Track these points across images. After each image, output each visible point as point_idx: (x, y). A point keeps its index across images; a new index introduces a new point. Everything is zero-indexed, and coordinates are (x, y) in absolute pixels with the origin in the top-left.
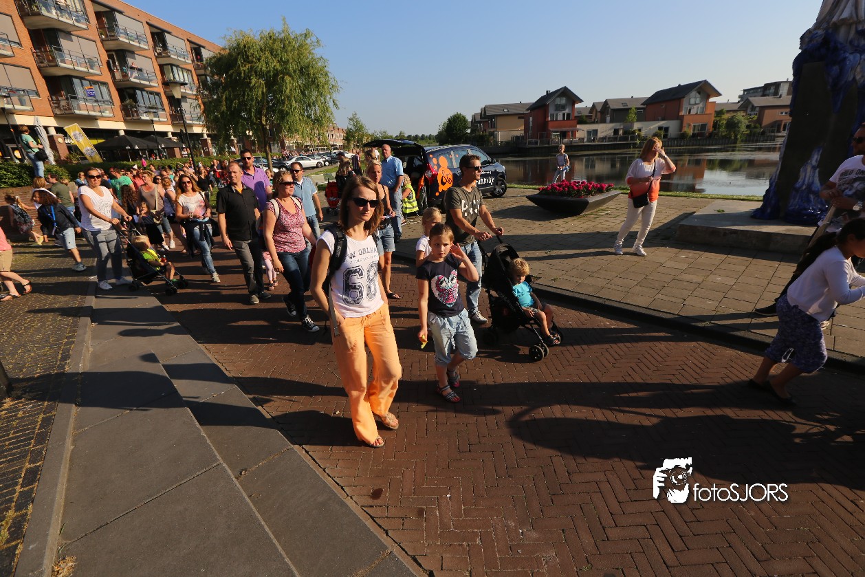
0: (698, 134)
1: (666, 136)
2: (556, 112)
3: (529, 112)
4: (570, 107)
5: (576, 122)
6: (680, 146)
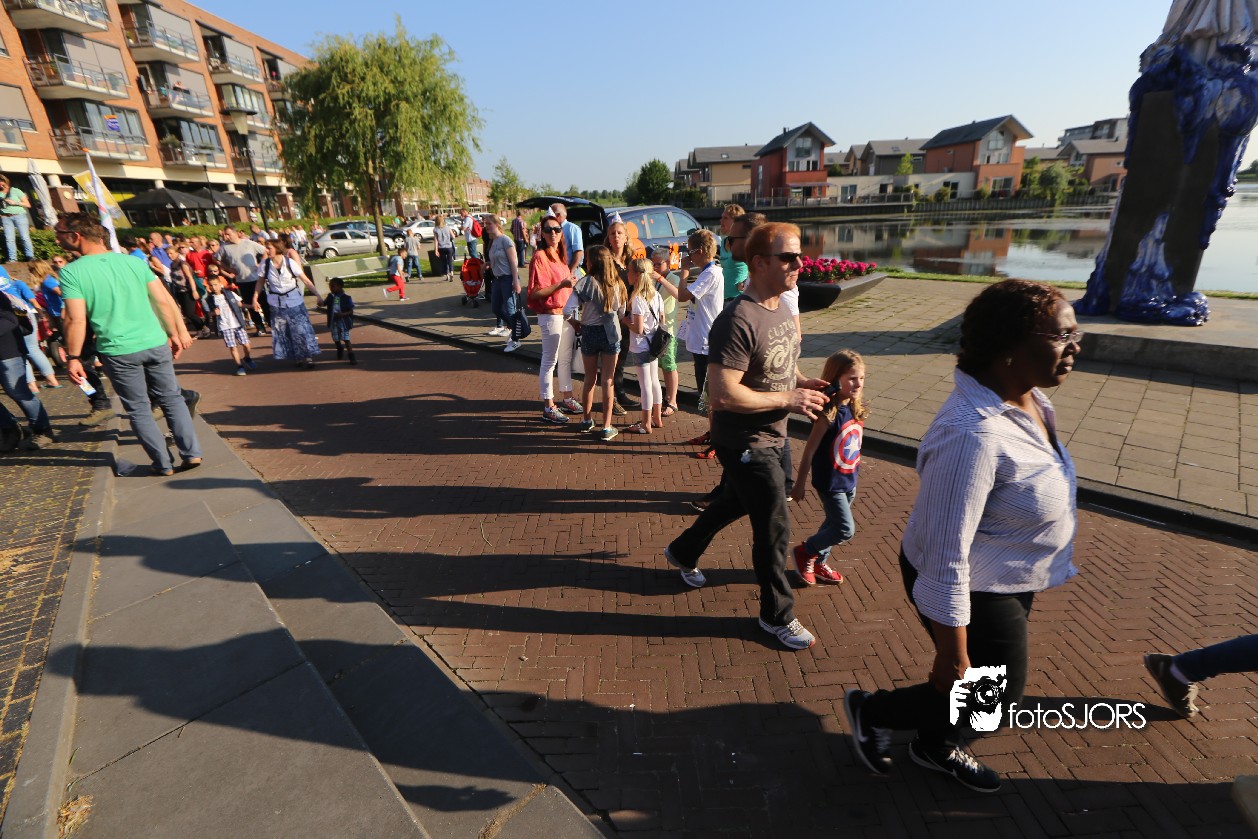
0: (1000, 192)
1: (953, 195)
2: (798, 159)
3: (758, 158)
4: (818, 152)
5: (825, 173)
6: (974, 209)
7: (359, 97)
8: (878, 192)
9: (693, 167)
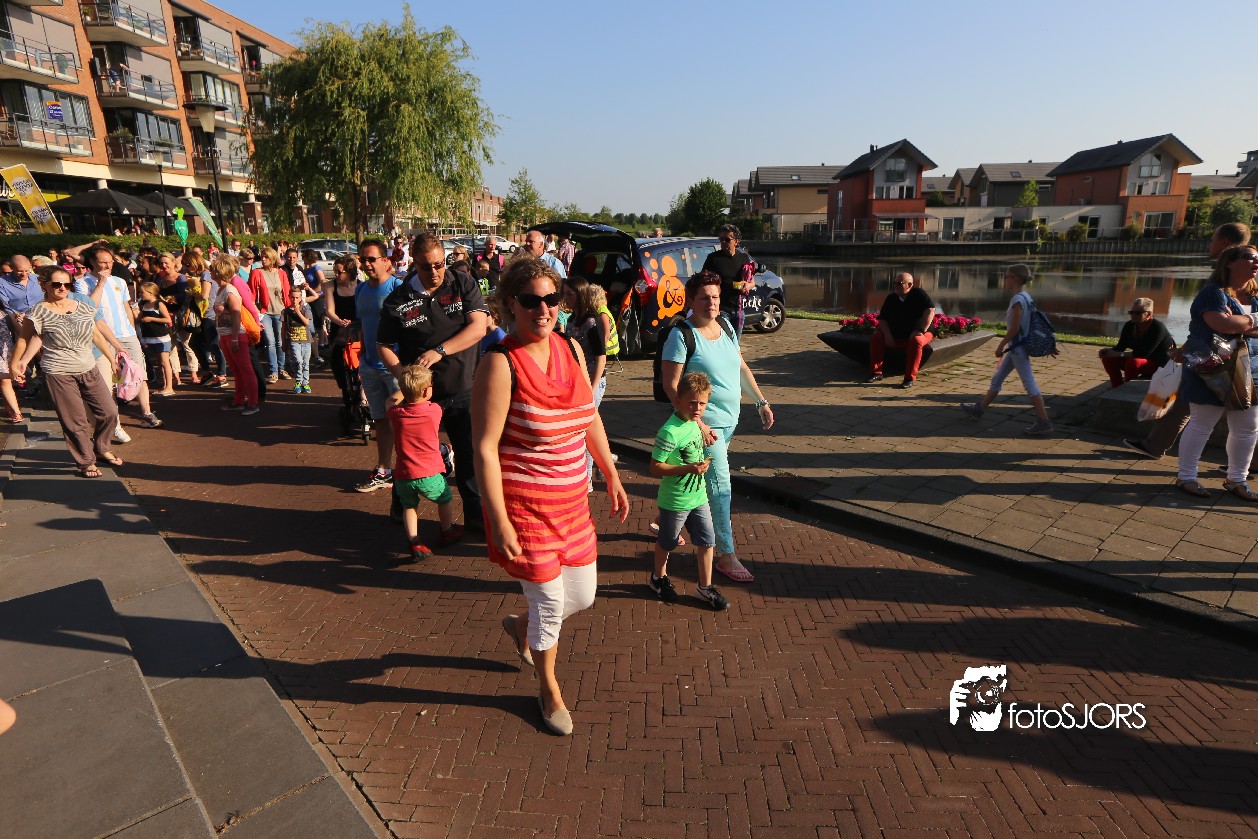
0: (1156, 230)
1: (1093, 234)
2: (888, 184)
3: (838, 180)
4: (914, 176)
5: (923, 202)
6: (1122, 252)
7: (350, 95)
8: (992, 227)
9: (754, 190)
